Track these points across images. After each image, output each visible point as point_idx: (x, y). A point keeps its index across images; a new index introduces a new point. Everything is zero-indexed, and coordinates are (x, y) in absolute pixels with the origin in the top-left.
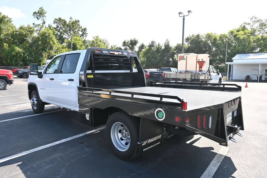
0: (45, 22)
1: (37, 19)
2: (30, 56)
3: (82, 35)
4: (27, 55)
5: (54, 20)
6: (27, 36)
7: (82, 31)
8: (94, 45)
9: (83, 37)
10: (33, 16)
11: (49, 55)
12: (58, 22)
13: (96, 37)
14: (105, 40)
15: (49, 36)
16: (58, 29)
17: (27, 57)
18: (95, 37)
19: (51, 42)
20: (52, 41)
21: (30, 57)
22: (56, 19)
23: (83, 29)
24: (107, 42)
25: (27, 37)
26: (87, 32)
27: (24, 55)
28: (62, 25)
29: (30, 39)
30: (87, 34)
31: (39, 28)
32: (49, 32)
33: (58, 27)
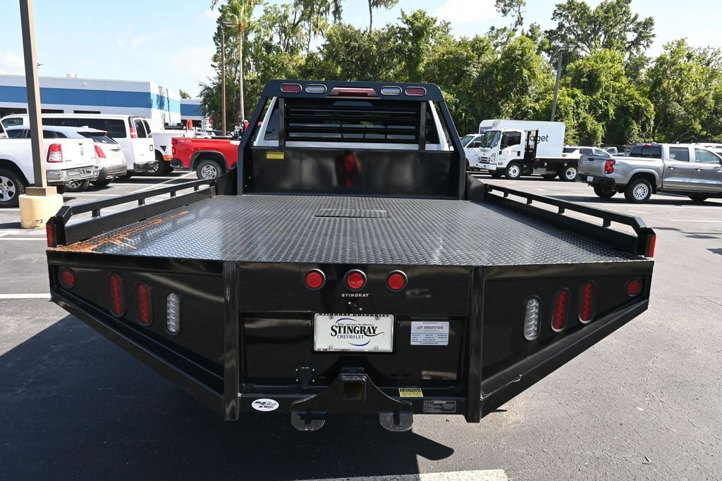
0: (522, 19)
1: (502, 14)
2: (470, 111)
3: (635, 43)
4: (462, 110)
5: (556, 8)
6: (470, 62)
7: (635, 31)
8: (665, 70)
9: (638, 50)
10: (496, 8)
11: (519, 108)
12: (564, 13)
13: (675, 46)
14: (711, 51)
15: (522, 55)
16: (563, 33)
17: (463, 115)
18: (670, 43)
19: (525, 72)
20: (529, 70)
21: (469, 115)
22: (560, 6)
23: (639, 24)
24: (719, 56)
25: (468, 65)
26: (653, 32)
27: (457, 109)
28: (575, 21)
29: (475, 70)
30: (652, 39)
31: (503, 38)
32: (524, 45)
33: (561, 26)
